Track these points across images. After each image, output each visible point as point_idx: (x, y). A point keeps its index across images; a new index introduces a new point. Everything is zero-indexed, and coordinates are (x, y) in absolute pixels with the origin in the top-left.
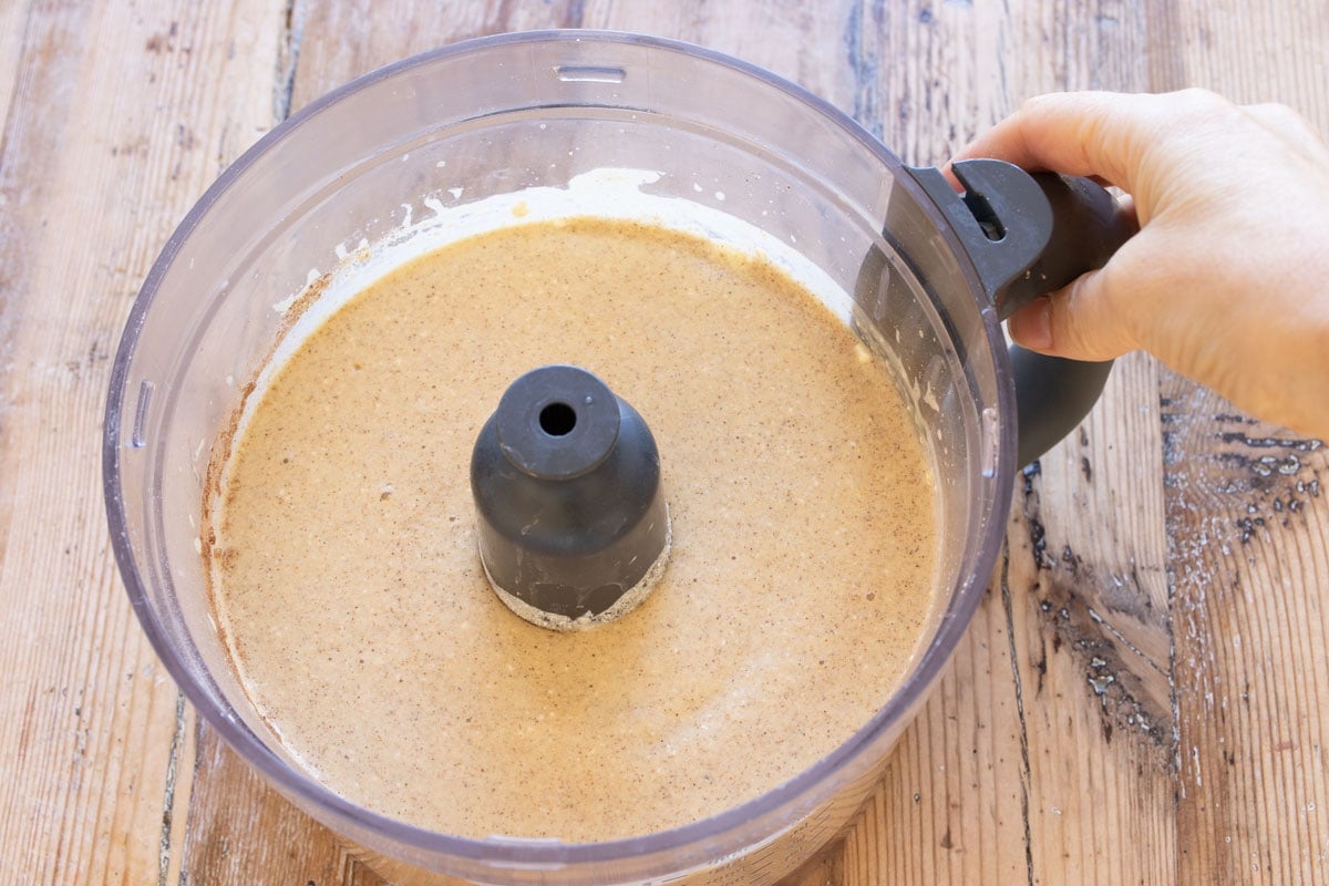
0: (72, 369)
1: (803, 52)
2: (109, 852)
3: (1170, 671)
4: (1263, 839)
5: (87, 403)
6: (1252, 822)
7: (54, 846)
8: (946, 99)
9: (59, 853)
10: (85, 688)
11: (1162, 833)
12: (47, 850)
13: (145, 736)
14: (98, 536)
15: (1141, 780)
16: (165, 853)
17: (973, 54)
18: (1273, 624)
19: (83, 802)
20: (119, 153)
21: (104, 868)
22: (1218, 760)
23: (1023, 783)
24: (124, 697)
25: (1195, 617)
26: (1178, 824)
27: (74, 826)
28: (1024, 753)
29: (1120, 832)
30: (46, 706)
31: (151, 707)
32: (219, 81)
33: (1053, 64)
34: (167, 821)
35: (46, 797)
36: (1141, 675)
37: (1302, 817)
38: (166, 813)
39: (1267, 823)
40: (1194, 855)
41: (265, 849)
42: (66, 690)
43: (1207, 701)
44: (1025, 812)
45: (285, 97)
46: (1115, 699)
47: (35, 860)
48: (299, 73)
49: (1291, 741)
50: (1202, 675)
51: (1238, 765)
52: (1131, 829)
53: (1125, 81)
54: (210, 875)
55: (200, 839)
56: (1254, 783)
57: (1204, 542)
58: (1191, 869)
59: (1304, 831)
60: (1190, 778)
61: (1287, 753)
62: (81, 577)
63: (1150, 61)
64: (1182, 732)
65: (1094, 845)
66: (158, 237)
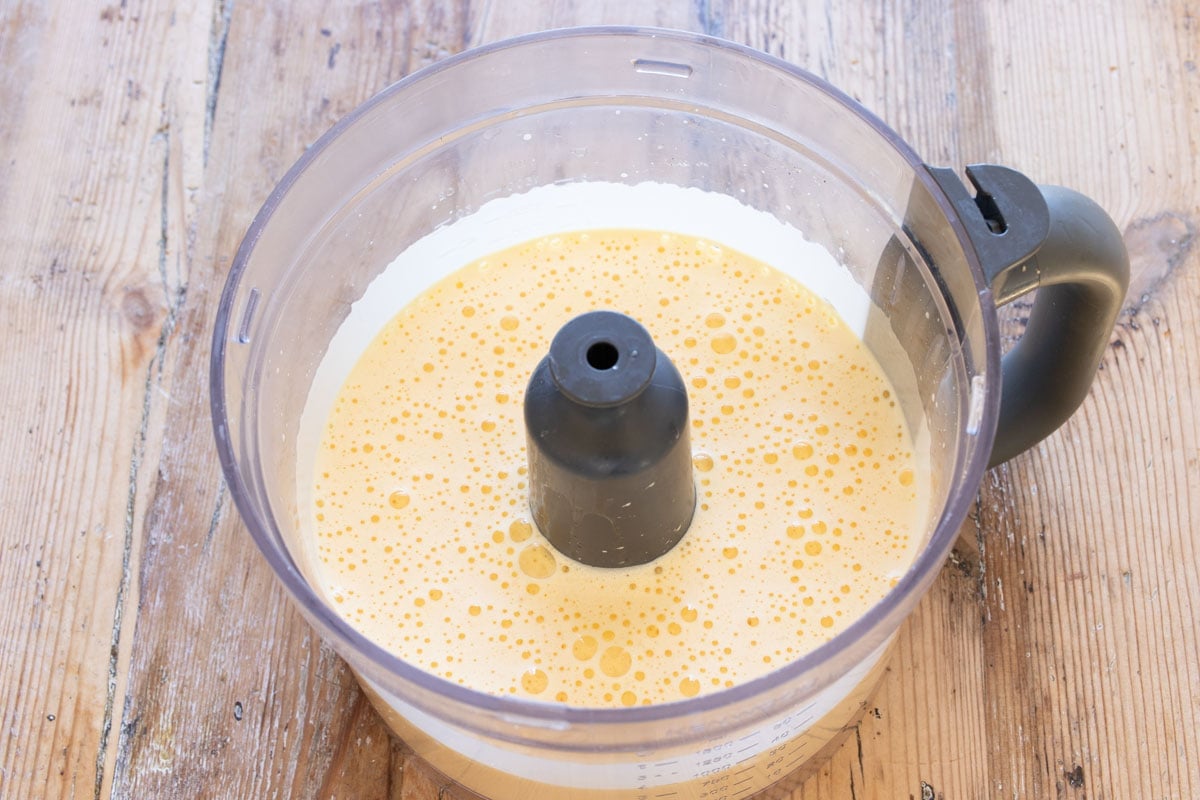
0: (35, 281)
1: (660, 12)
2: (65, 680)
3: (976, 515)
4: (1059, 654)
5: (48, 308)
6: (1049, 640)
7: (17, 676)
8: (782, 47)
9: (21, 682)
10: (45, 543)
11: (971, 651)
12: (11, 678)
13: (96, 583)
14: (57, 417)
15: (953, 606)
16: (112, 680)
17: (804, 11)
18: (1065, 475)
19: (42, 641)
20: (76, 104)
21: (59, 694)
22: (1019, 589)
24: (78, 550)
25: (998, 472)
26: (984, 642)
27: (34, 659)
29: (935, 649)
30: (11, 560)
31: (101, 559)
32: (162, 43)
33: (873, 18)
34: (114, 653)
35: (10, 636)
37: (1092, 635)
38: (114, 646)
39: (1062, 641)
40: (999, 669)
41: (199, 676)
42: (28, 546)
43: (1008, 539)
45: (218, 56)
48: (230, 35)
49: (1082, 572)
50: (1005, 519)
51: (1036, 593)
52: (944, 646)
53: (934, 30)
54: (151, 698)
55: (142, 668)
56: (1050, 607)
58: (997, 679)
59: (1094, 647)
60: (994, 604)
61: (1078, 582)
62: (42, 452)
63: (956, 15)
64: (987, 566)
65: (912, 659)
66: (110, 172)
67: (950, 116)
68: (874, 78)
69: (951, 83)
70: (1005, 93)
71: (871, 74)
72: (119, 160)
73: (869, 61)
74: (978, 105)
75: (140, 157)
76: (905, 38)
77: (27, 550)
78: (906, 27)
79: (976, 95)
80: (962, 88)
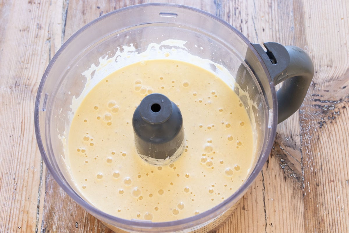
0: (10, 88)
2: (23, 215)
3: (301, 162)
4: (327, 206)
5: (15, 97)
6: (324, 201)
7: (9, 214)
8: (240, 12)
9: (10, 216)
10: (16, 172)
11: (300, 205)
12: (7, 215)
13: (32, 185)
14: (18, 132)
15: (294, 191)
16: (38, 216)
17: (247, 0)
18: (328, 149)
19: (16, 202)
20: (21, 31)
21: (22, 220)
22: (315, 185)
23: (263, 192)
25: (308, 148)
26: (304, 202)
27: (14, 209)
28: (263, 184)
29: (289, 204)
30: (6, 178)
31: (33, 177)
32: (48, 11)
33: (268, 3)
34: (38, 207)
35: (6, 202)
36: (294, 163)
37: (337, 200)
38: (38, 205)
39: (328, 201)
40: (309, 210)
41: (64, 214)
42: (11, 173)
43: (311, 170)
44: (264, 200)
45: (65, 16)
46: (287, 169)
47: (4, 218)
48: (69, 9)
49: (333, 180)
50: (310, 163)
51: (320, 187)
52: (292, 204)
53: (287, 7)
54: (50, 221)
55: (47, 212)
56: (324, 191)
57: (310, 128)
58: (308, 214)
59: (337, 203)
60: (307, 190)
61: (332, 183)
62: (14, 143)
64: (305, 178)
65: (282, 208)
66: (32, 53)
67: (292, 34)
68: (269, 22)
69: (292, 24)
70: (309, 27)
71: (267, 21)
72: (35, 49)
73: (267, 17)
74: (301, 31)
75: (42, 48)
76: (278, 9)
77: (11, 175)
78: (278, 5)
79: (300, 27)
80: (296, 25)
